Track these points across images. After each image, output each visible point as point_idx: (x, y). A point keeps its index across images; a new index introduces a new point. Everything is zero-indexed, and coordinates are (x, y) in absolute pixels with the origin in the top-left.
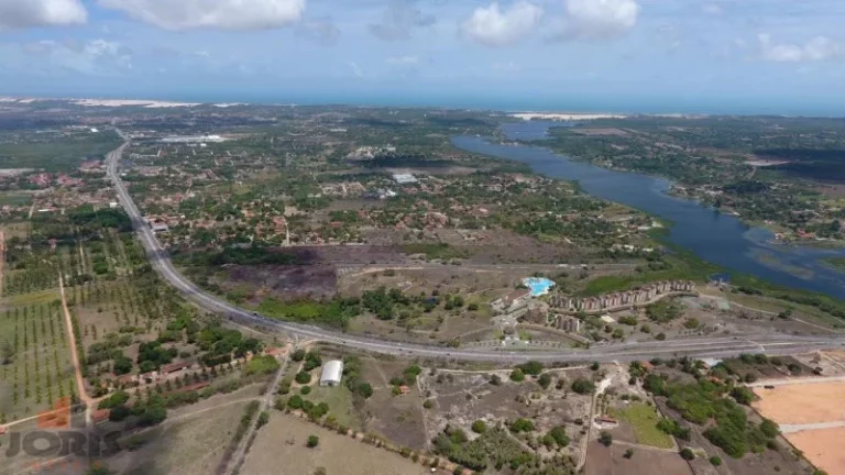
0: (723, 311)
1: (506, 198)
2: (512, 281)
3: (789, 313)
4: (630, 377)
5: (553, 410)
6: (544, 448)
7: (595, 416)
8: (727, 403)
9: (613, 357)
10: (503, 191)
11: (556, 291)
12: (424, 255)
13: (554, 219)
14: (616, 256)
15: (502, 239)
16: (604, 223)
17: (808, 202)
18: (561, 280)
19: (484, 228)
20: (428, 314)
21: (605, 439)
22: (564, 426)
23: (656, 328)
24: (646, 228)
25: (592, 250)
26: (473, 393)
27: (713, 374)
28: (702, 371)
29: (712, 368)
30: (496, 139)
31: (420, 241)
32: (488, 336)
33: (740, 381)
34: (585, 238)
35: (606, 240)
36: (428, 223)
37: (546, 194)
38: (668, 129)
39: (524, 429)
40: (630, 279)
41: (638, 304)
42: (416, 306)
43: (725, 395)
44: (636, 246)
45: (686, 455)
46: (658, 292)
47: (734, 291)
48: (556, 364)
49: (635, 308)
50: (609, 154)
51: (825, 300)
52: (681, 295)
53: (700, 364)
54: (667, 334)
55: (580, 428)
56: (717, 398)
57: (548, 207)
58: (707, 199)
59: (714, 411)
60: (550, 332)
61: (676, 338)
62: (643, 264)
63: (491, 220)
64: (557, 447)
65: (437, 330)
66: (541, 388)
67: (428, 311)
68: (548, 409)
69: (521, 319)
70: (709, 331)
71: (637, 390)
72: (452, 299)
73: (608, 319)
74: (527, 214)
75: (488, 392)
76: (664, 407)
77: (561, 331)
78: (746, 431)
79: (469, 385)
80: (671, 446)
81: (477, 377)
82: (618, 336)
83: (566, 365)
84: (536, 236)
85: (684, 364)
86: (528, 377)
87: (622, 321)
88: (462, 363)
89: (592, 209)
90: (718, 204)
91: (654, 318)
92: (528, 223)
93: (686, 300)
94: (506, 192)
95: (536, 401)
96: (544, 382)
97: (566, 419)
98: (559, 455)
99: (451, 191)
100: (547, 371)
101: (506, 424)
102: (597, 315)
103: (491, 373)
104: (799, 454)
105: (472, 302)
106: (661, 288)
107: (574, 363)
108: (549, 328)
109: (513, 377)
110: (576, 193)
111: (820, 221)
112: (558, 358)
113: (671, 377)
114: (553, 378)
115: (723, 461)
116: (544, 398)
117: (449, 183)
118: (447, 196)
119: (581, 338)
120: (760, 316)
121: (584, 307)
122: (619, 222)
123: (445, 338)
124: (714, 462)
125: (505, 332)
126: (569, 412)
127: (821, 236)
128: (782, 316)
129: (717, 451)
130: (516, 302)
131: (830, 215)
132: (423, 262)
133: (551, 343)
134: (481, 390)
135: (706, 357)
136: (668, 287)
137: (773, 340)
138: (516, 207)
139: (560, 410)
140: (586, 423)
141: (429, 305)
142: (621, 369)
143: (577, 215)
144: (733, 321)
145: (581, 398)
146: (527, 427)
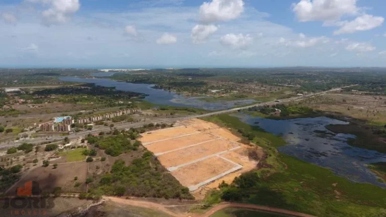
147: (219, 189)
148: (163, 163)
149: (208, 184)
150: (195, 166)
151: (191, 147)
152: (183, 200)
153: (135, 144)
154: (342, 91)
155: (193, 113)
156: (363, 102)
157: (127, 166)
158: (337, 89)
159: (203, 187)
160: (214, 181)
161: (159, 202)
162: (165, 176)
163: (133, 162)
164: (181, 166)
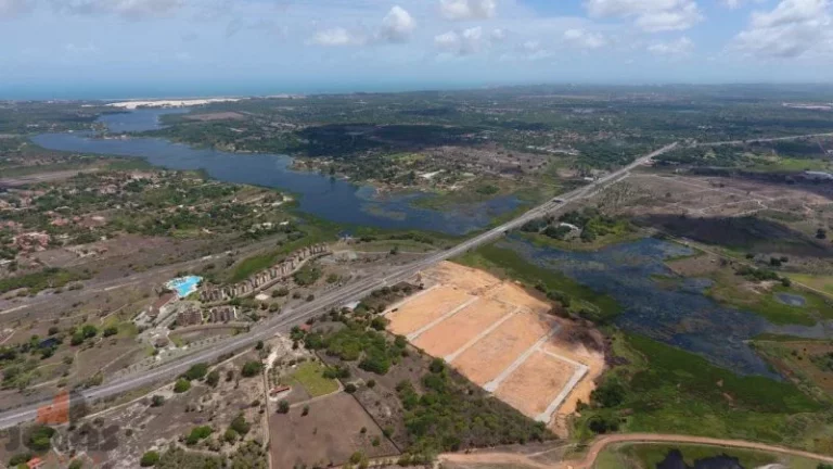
0: (353, 260)
1: (125, 199)
2: (153, 289)
3: (396, 249)
4: (292, 343)
5: (228, 404)
6: (227, 444)
7: (270, 392)
8: (370, 335)
9: (274, 331)
10: (119, 192)
11: (205, 285)
12: (25, 289)
13: (187, 212)
14: (257, 236)
15: (129, 245)
16: (239, 206)
17: (393, 160)
18: (208, 274)
19: (104, 238)
20: (47, 360)
21: (283, 408)
22: (241, 415)
23: (304, 292)
24: (277, 204)
25: (234, 234)
26: (133, 426)
27: (356, 315)
28: (348, 316)
29: (355, 309)
30: (95, 133)
31: (12, 274)
32: (136, 358)
33: (375, 313)
34: (224, 224)
35: (245, 222)
36: (21, 249)
37: (172, 187)
38: (280, 109)
39: (202, 436)
40: (276, 254)
41: (286, 275)
42: (28, 356)
44: (273, 222)
45: (350, 390)
46: (300, 260)
47: (358, 242)
48: (222, 358)
49: (284, 279)
50: (230, 138)
51: (416, 232)
52: (320, 257)
53: (345, 311)
54: (315, 294)
55: (258, 409)
56: (363, 333)
57: (178, 201)
58: (323, 168)
59: (362, 345)
60: (207, 329)
61: (323, 294)
62: (282, 237)
63: (110, 229)
64: (239, 437)
65: (65, 375)
66: (210, 388)
67: (47, 355)
68: (222, 406)
69: (172, 327)
70: (345, 281)
71: (301, 352)
72: (80, 331)
73: (262, 297)
74: (154, 213)
75: (152, 417)
76: (325, 358)
77: (220, 323)
78: (387, 350)
79: (127, 420)
80: (338, 387)
81: (135, 406)
82: (275, 310)
83: (232, 355)
84: (170, 235)
85: (334, 316)
86: (195, 383)
87: (276, 295)
88: (111, 399)
89: (225, 194)
90: (332, 171)
91: (301, 284)
92: (158, 223)
93: (324, 260)
94: (123, 192)
95: (209, 403)
96: (212, 381)
97: (243, 407)
98: (244, 443)
99: (47, 203)
100: (213, 368)
101: (180, 441)
102: (252, 297)
103: (150, 396)
104: (421, 352)
105: (108, 326)
106: (302, 255)
107: (239, 350)
108: (206, 325)
109: (177, 389)
110: (205, 182)
111: (403, 174)
112: (221, 351)
113: (326, 330)
114: (221, 373)
115: (376, 381)
116: (216, 396)
117: (40, 193)
118: (42, 209)
119: (239, 324)
120: (379, 257)
121: (238, 292)
122: (254, 203)
123: (79, 380)
124: (371, 385)
125: (157, 346)
126: (244, 399)
127: (405, 185)
128: (393, 253)
129: (371, 376)
130: (163, 310)
131: (408, 167)
132: (25, 299)
133: (211, 339)
134: (143, 418)
135: (349, 302)
136: (308, 252)
137: (390, 273)
138: (139, 208)
139: (236, 401)
140: (262, 401)
141: (47, 348)
142: (283, 339)
143: (210, 204)
144: (361, 267)
145: (253, 380)
146: (205, 433)
147: (578, 415)
148: (472, 378)
149: (559, 408)
150: (520, 376)
151: (487, 335)
152: (545, 442)
153: (395, 342)
154: (654, 165)
155: (429, 246)
156: (698, 196)
157: (420, 392)
158: (645, 160)
159: (556, 414)
160: (563, 401)
161: (514, 452)
162: (490, 403)
163: (426, 383)
164: (500, 378)
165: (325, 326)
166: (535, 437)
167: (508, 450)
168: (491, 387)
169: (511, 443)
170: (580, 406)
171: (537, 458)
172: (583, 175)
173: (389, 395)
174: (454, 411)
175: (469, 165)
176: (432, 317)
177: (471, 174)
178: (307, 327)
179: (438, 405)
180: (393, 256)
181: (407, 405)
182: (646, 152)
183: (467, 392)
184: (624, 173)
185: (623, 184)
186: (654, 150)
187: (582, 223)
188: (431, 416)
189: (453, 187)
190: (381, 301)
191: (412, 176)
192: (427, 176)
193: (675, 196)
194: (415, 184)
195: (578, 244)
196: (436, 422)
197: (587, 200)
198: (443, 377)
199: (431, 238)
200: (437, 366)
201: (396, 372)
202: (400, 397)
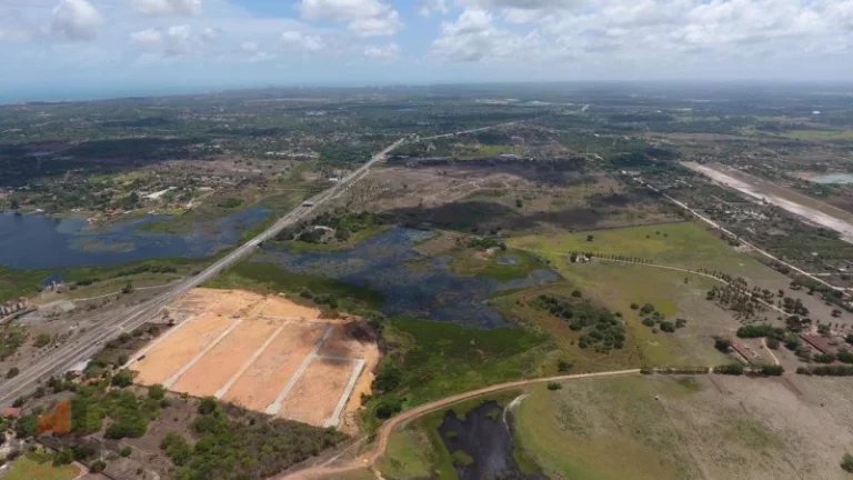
0: (71, 312)
3: (129, 286)
8: (114, 395)
17: (104, 182)
27: (88, 378)
28: (76, 381)
29: (84, 371)
33: (115, 368)
43: (108, 389)
45: (97, 469)
47: (72, 288)
51: (152, 263)
52: (17, 317)
53: (70, 376)
54: (19, 366)
56: (102, 397)
59: (104, 410)
61: (32, 364)
70: (64, 339)
71: (13, 444)
76: (51, 441)
80: (77, 471)
85: (55, 386)
93: (24, 320)
104: (185, 396)
111: (121, 197)
115: (133, 447)
120: (106, 301)
124: (125, 453)
127: (127, 209)
128: (125, 292)
129: (124, 443)
131: (127, 189)
135: (74, 364)
137: (127, 316)
144: (84, 317)
147: (364, 408)
148: (251, 407)
149: (345, 407)
150: (301, 389)
151: (259, 357)
152: (338, 445)
153: (150, 394)
154: (389, 160)
155: (172, 275)
156: (428, 184)
157: (191, 442)
158: (380, 157)
159: (343, 416)
160: (348, 400)
161: (310, 466)
162: (275, 426)
163: (198, 429)
164: (280, 398)
165: (42, 403)
166: (328, 444)
167: (304, 467)
168: (273, 410)
169: (304, 459)
170: (365, 399)
171: (333, 464)
172: (327, 177)
173: (151, 459)
174: (238, 447)
175: (204, 179)
176: (190, 354)
177: (209, 188)
178: (16, 412)
179: (217, 448)
180: (125, 296)
181: (178, 461)
182: (379, 149)
183: (248, 422)
184: (365, 171)
185: (365, 180)
186: (386, 146)
187: (334, 223)
188: (212, 462)
189: (189, 205)
190: (120, 352)
191: (134, 199)
192: (155, 196)
193: (411, 186)
194: (139, 207)
195: (336, 245)
196: (217, 466)
197: (335, 200)
198: (216, 415)
199: (172, 266)
200: (208, 406)
201: (156, 429)
202: (168, 455)
